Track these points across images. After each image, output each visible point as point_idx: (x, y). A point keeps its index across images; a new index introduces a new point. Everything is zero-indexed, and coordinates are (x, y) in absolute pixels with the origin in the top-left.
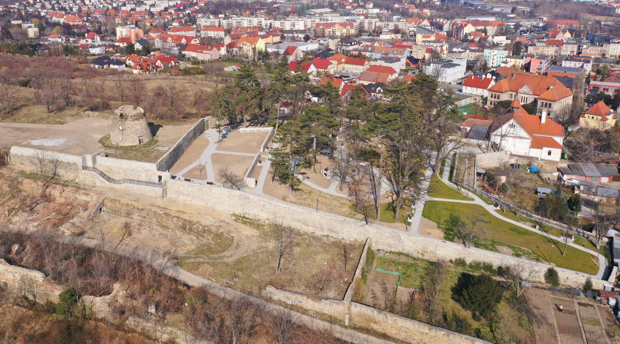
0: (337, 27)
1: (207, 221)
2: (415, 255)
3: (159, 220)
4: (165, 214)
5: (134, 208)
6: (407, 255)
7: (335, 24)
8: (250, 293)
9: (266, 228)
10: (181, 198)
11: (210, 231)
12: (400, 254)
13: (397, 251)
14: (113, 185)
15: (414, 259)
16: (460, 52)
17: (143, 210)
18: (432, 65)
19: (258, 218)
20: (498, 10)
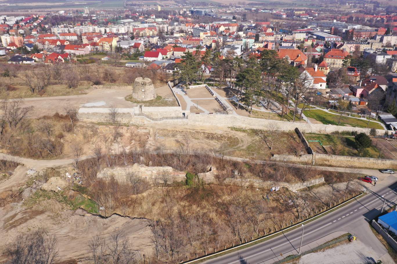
0: (147, 30)
1: (219, 132)
2: (317, 132)
3: (193, 136)
4: (196, 132)
5: (177, 131)
6: (314, 133)
7: (145, 28)
8: (265, 160)
9: (248, 131)
10: (197, 123)
11: (225, 137)
12: (311, 133)
13: (309, 132)
14: (156, 122)
15: (318, 134)
16: (232, 41)
17: (182, 132)
18: (225, 48)
19: (241, 127)
20: (225, 17)
